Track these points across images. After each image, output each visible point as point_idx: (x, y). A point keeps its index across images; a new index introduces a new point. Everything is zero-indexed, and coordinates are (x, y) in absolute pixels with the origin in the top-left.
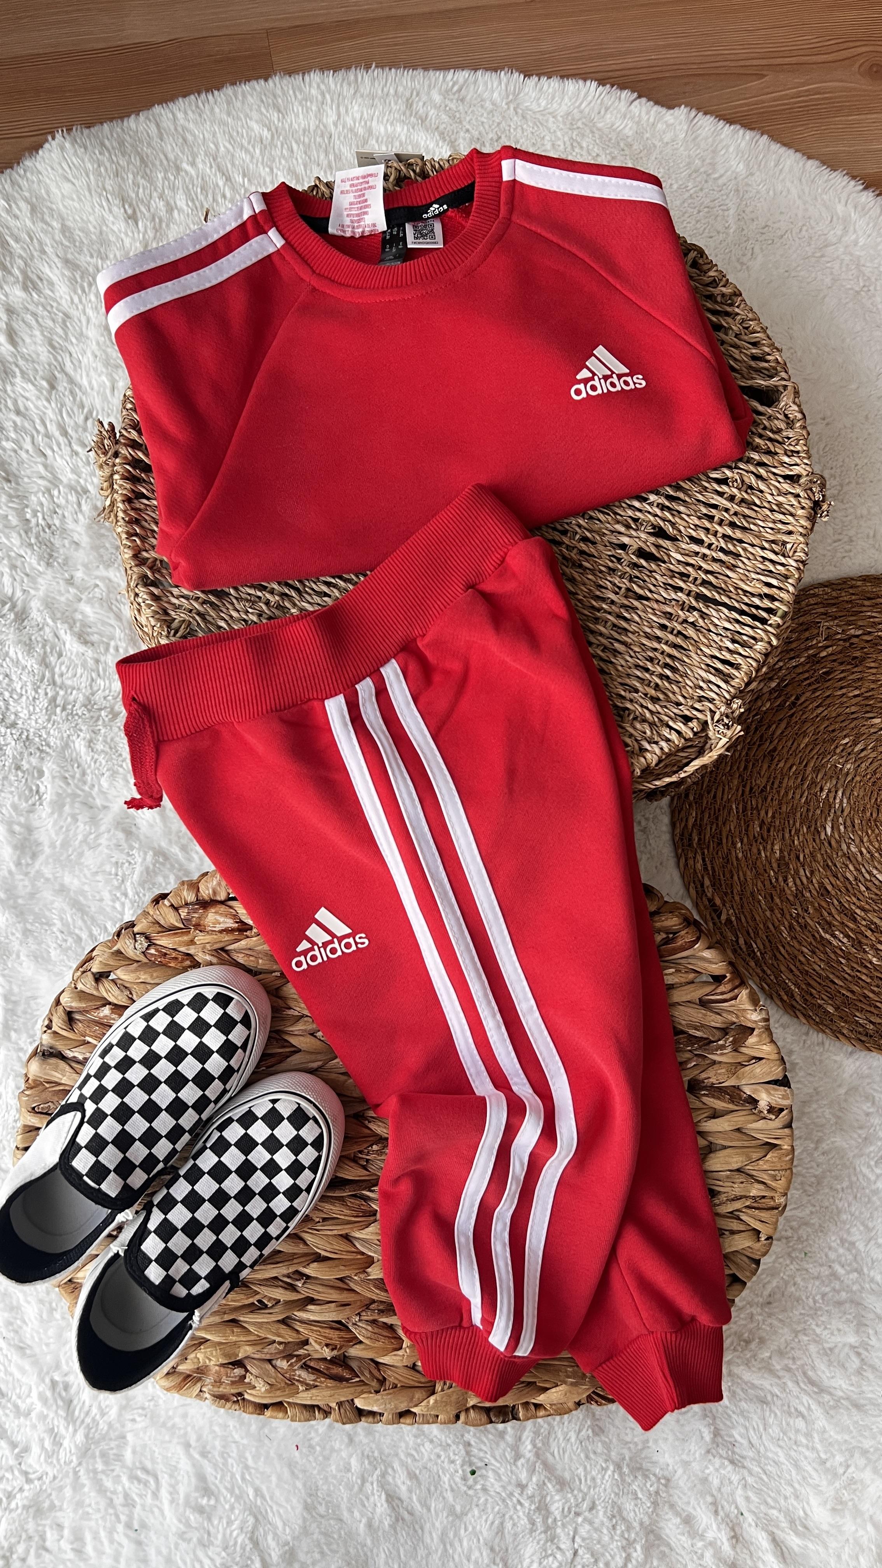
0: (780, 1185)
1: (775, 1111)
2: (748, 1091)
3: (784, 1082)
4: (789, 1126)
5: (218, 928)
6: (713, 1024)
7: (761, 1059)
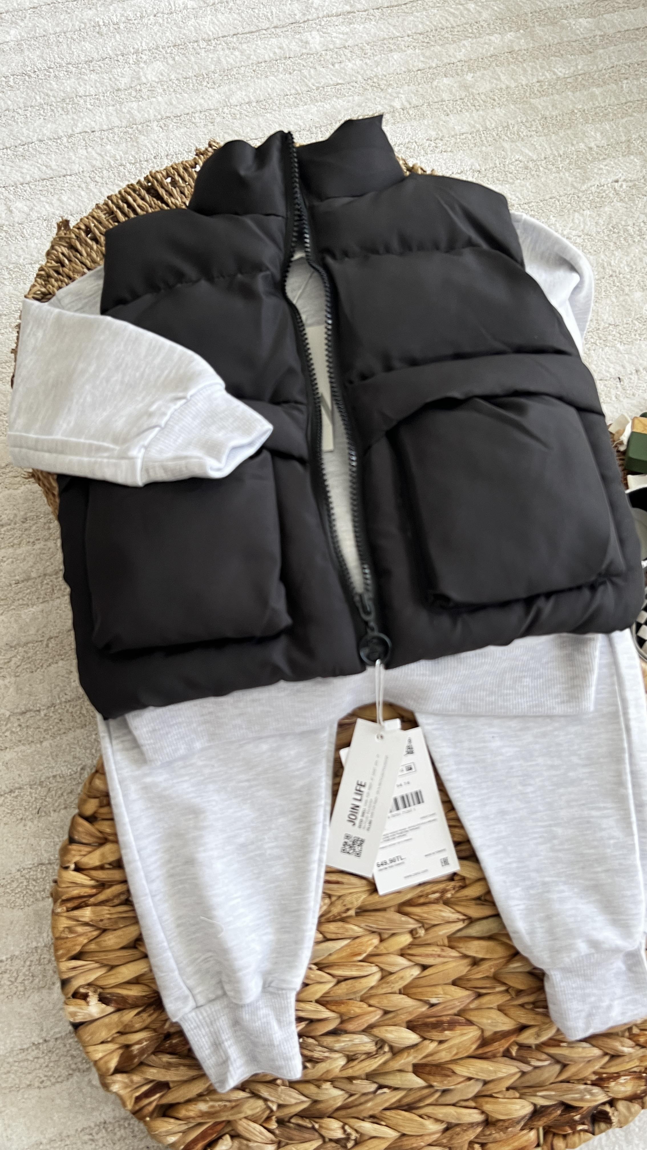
0: (64, 923)
1: (80, 996)
2: (110, 1009)
3: (77, 1026)
4: (65, 983)
5: (622, 1080)
6: (153, 1070)
7: (102, 1043)
